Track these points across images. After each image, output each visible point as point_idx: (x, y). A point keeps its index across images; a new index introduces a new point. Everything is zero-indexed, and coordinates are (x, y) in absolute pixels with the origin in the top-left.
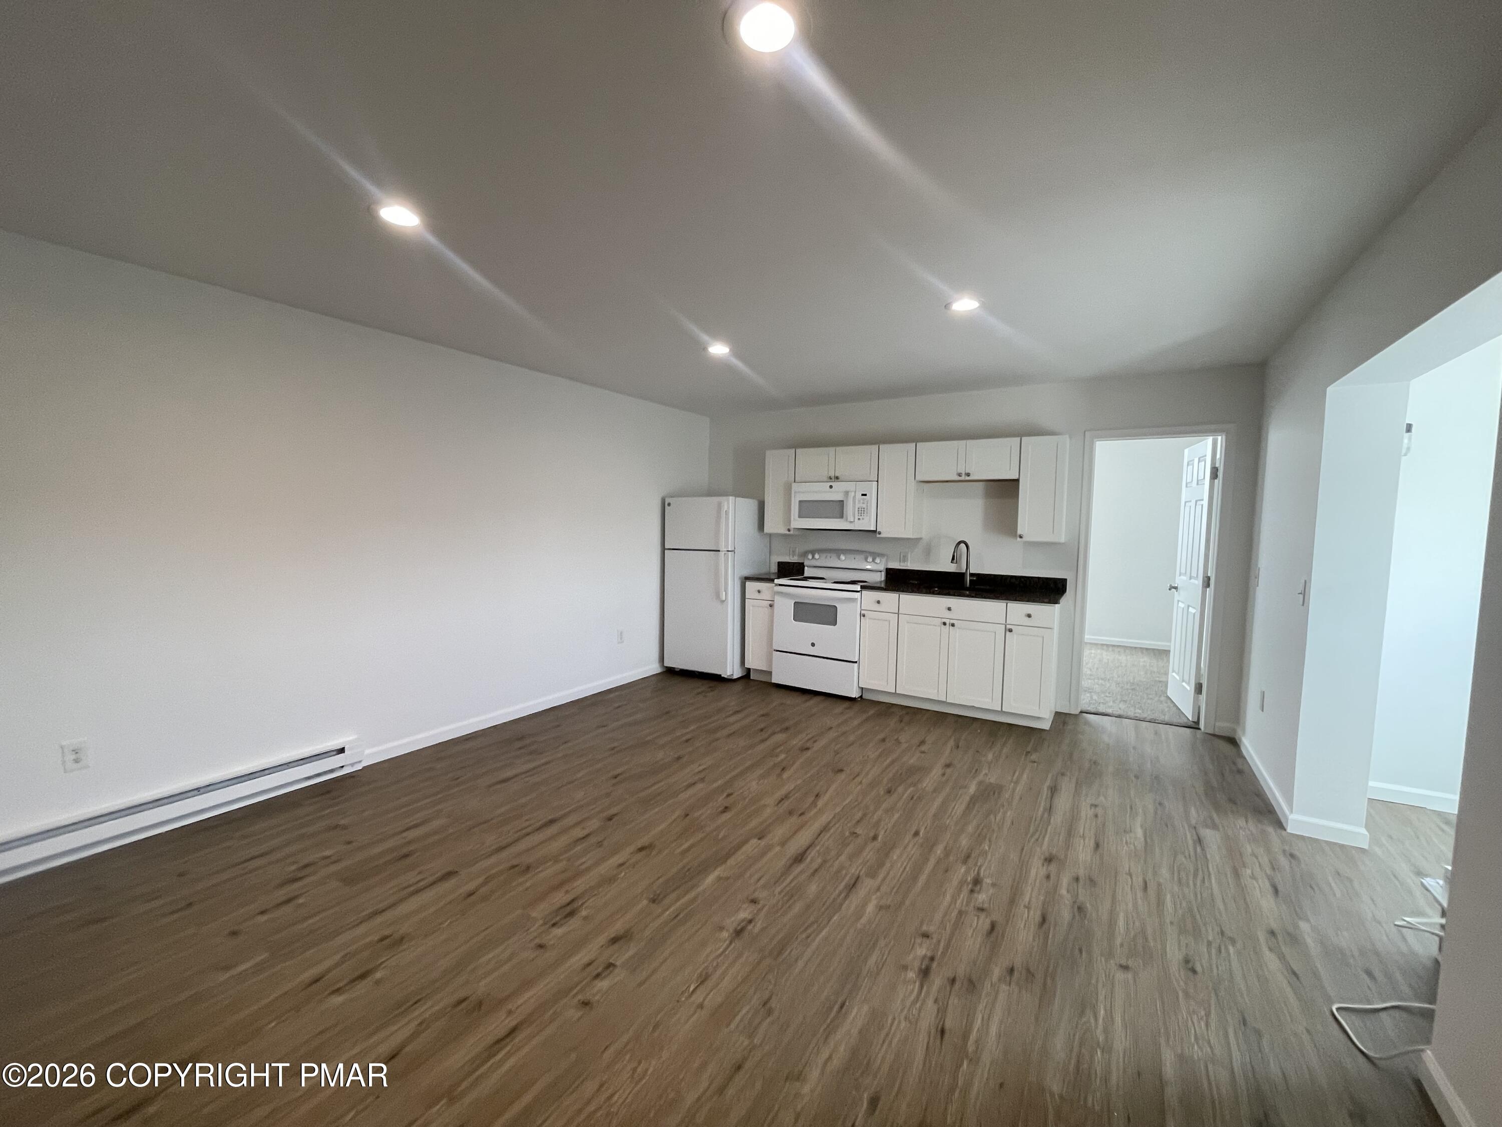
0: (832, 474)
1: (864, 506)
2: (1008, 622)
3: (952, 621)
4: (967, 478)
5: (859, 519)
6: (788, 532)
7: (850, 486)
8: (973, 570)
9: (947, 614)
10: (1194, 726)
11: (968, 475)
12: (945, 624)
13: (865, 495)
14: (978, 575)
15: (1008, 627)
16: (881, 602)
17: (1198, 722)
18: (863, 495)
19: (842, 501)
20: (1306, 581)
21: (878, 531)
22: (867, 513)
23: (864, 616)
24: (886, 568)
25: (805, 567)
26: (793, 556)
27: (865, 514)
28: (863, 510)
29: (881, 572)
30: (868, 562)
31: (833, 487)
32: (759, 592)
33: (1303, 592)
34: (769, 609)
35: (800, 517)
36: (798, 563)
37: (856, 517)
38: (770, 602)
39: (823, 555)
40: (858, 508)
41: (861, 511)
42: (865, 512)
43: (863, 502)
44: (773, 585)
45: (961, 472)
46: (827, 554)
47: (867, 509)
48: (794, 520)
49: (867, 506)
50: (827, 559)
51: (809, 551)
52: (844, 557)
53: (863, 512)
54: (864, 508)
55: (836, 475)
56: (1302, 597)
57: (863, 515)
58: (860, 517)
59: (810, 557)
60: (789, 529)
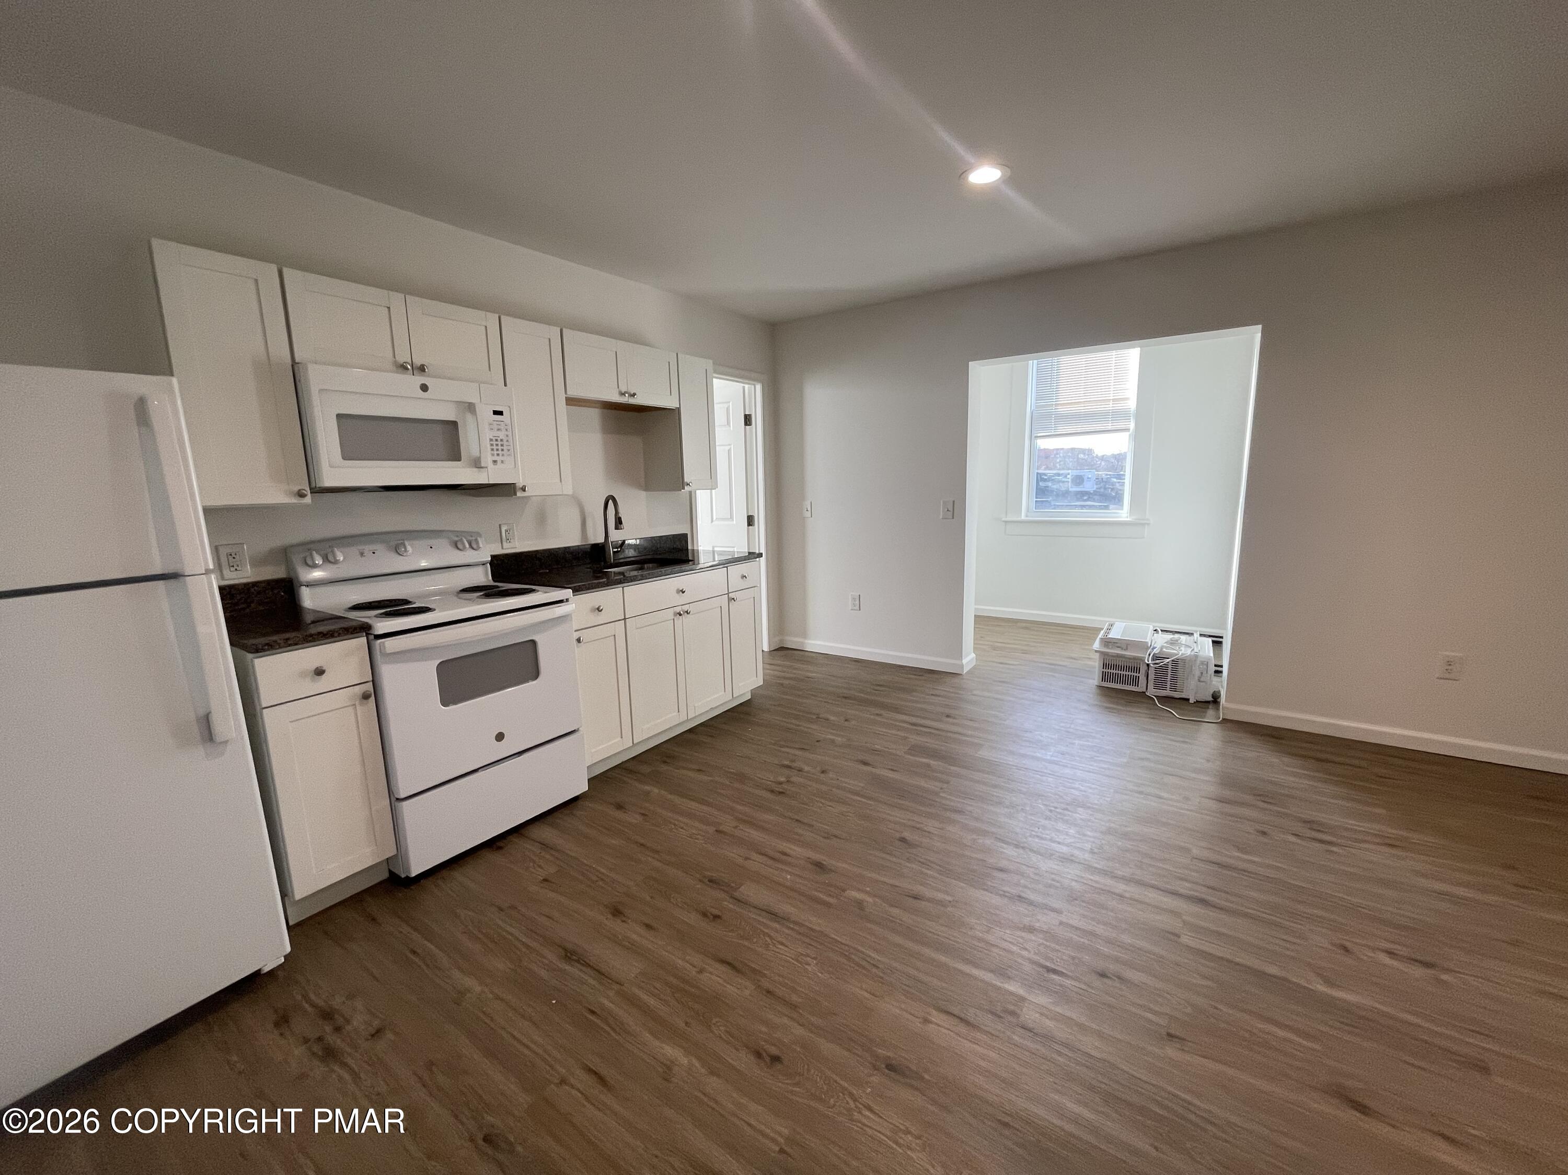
0: (404, 357)
1: (502, 435)
2: (730, 590)
3: (685, 607)
4: (632, 400)
5: (495, 462)
6: (295, 500)
9: (678, 599)
11: (632, 395)
12: (679, 614)
13: (500, 413)
15: (731, 596)
16: (599, 607)
18: (496, 413)
19: (454, 424)
20: (954, 502)
21: (520, 484)
22: (509, 450)
23: (579, 640)
24: (491, 556)
25: (303, 588)
26: (232, 569)
27: (505, 452)
28: (499, 443)
29: (484, 564)
30: (461, 550)
31: (424, 388)
32: (320, 672)
33: (951, 509)
34: (358, 707)
35: (344, 458)
36: (268, 582)
37: (487, 460)
38: (359, 690)
39: (354, 551)
40: (491, 440)
41: (497, 445)
42: (505, 448)
43: (499, 427)
44: (363, 640)
45: (623, 390)
46: (361, 547)
47: (507, 441)
48: (331, 466)
49: (507, 436)
50: (364, 558)
51: (292, 546)
52: (409, 548)
53: (500, 448)
54: (502, 440)
55: (418, 362)
56: (950, 514)
57: (500, 455)
58: (496, 458)
59: (319, 561)
60: (300, 490)
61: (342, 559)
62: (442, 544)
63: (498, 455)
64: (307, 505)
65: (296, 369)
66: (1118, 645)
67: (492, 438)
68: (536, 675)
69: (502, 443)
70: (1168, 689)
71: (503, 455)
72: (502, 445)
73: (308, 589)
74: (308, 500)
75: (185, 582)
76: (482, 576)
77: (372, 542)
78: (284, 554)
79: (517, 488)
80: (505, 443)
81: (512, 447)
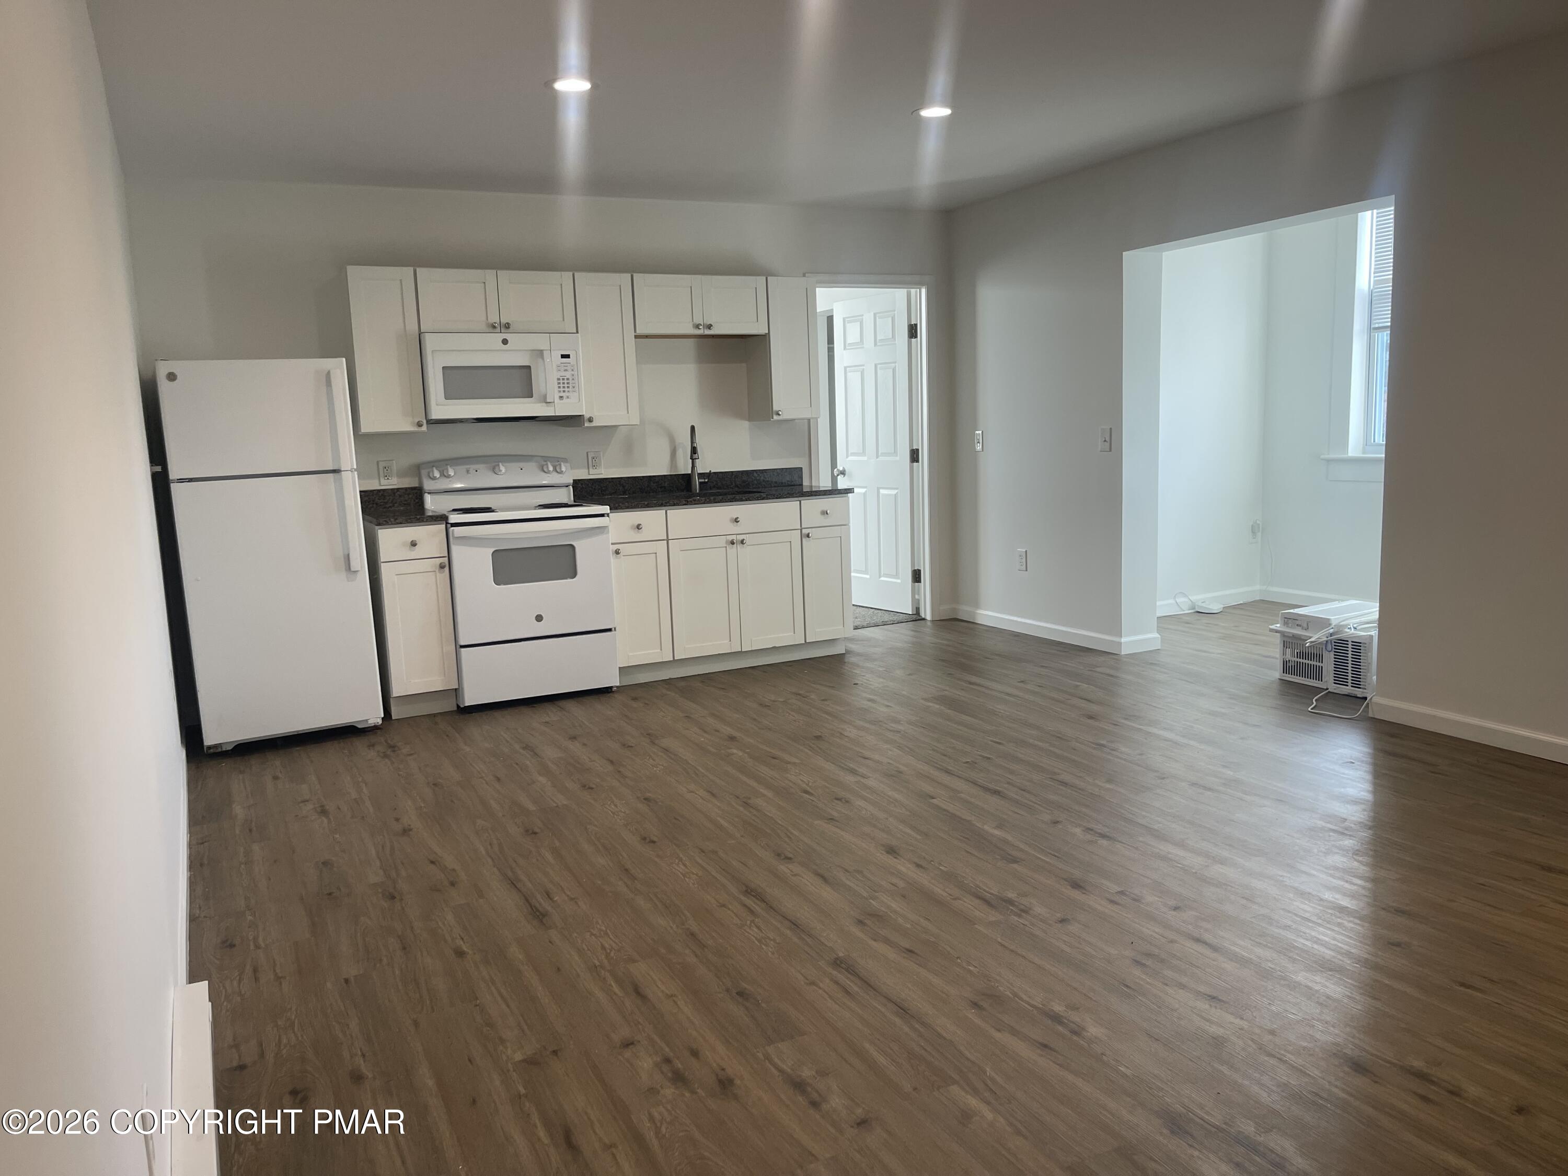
0: (494, 319)
1: (568, 375)
2: (803, 527)
3: (740, 537)
4: (707, 332)
5: (561, 397)
6: (415, 429)
7: (540, 342)
8: (702, 468)
9: (735, 529)
10: (916, 617)
11: (710, 327)
12: (732, 543)
13: (568, 356)
14: (709, 475)
15: (804, 531)
16: (643, 526)
17: (917, 611)
18: (563, 356)
19: (529, 367)
20: (1111, 429)
21: (587, 416)
22: (574, 387)
23: (617, 552)
24: (573, 480)
25: (426, 494)
26: (386, 478)
27: (570, 389)
28: (566, 381)
29: (567, 486)
30: (545, 472)
31: (505, 342)
32: (414, 544)
33: (1108, 439)
34: (438, 574)
35: (446, 399)
36: (406, 489)
37: (554, 394)
38: (438, 561)
39: (462, 469)
40: (559, 379)
41: (564, 383)
42: (570, 385)
43: (566, 368)
44: (442, 527)
45: (697, 321)
46: (468, 466)
47: (573, 379)
48: (437, 405)
49: (573, 375)
50: (469, 475)
51: (423, 463)
52: (503, 469)
53: (566, 385)
54: (568, 379)
55: (504, 321)
56: (1107, 444)
57: (566, 391)
58: (562, 394)
59: (437, 474)
60: (419, 422)
61: (452, 474)
62: (531, 466)
63: (564, 391)
64: (423, 432)
65: (422, 338)
66: (1298, 622)
67: (559, 377)
68: (574, 574)
69: (568, 381)
70: (1350, 684)
71: (568, 391)
72: (568, 383)
73: (429, 496)
74: (424, 428)
75: (341, 475)
76: (566, 495)
77: (478, 463)
78: (417, 470)
79: (585, 419)
80: (570, 381)
81: (577, 384)
